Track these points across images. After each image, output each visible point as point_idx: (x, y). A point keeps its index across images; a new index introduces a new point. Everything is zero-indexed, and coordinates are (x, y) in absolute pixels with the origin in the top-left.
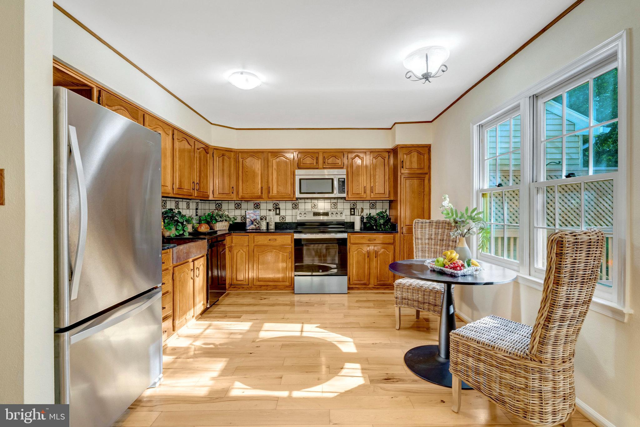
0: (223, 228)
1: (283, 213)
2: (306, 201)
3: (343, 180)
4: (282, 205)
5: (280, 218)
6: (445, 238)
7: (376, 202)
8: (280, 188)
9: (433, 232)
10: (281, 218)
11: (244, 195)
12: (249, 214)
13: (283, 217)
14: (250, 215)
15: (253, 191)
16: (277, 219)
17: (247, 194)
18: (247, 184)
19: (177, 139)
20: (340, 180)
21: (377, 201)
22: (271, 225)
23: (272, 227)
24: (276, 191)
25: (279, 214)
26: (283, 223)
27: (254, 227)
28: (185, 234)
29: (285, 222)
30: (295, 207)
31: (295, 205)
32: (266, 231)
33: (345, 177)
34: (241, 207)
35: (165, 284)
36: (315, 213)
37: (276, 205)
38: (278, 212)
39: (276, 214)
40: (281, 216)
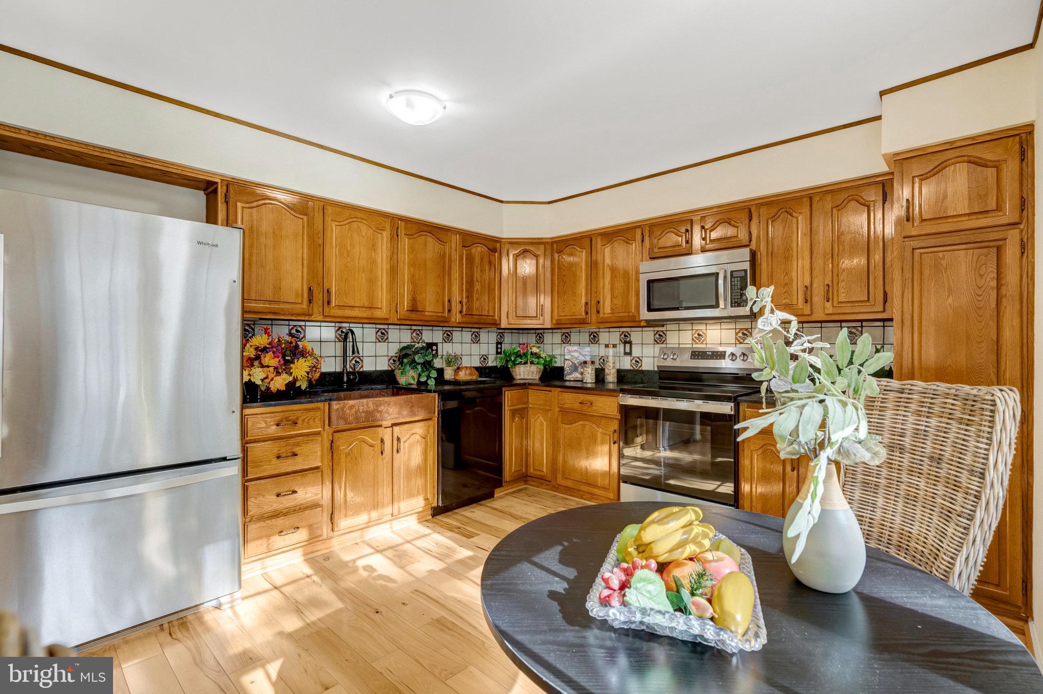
0: (528, 375)
1: (636, 352)
2: (683, 326)
3: (743, 274)
4: (636, 336)
5: (631, 361)
6: (947, 455)
7: (862, 327)
8: (616, 302)
9: (909, 426)
10: (634, 361)
11: (560, 318)
12: (570, 352)
13: (637, 360)
14: (572, 354)
15: (574, 311)
16: (626, 364)
17: (565, 316)
18: (565, 297)
19: (405, 234)
20: (735, 274)
21: (864, 324)
22: (608, 374)
23: (611, 377)
24: (610, 308)
25: (630, 354)
26: (637, 371)
27: (579, 376)
28: (429, 382)
29: (640, 371)
30: (660, 338)
31: (660, 335)
32: (593, 386)
33: (747, 266)
34: (570, 340)
35: (297, 455)
36: (695, 352)
37: (625, 336)
38: (628, 350)
39: (626, 354)
40: (634, 357)
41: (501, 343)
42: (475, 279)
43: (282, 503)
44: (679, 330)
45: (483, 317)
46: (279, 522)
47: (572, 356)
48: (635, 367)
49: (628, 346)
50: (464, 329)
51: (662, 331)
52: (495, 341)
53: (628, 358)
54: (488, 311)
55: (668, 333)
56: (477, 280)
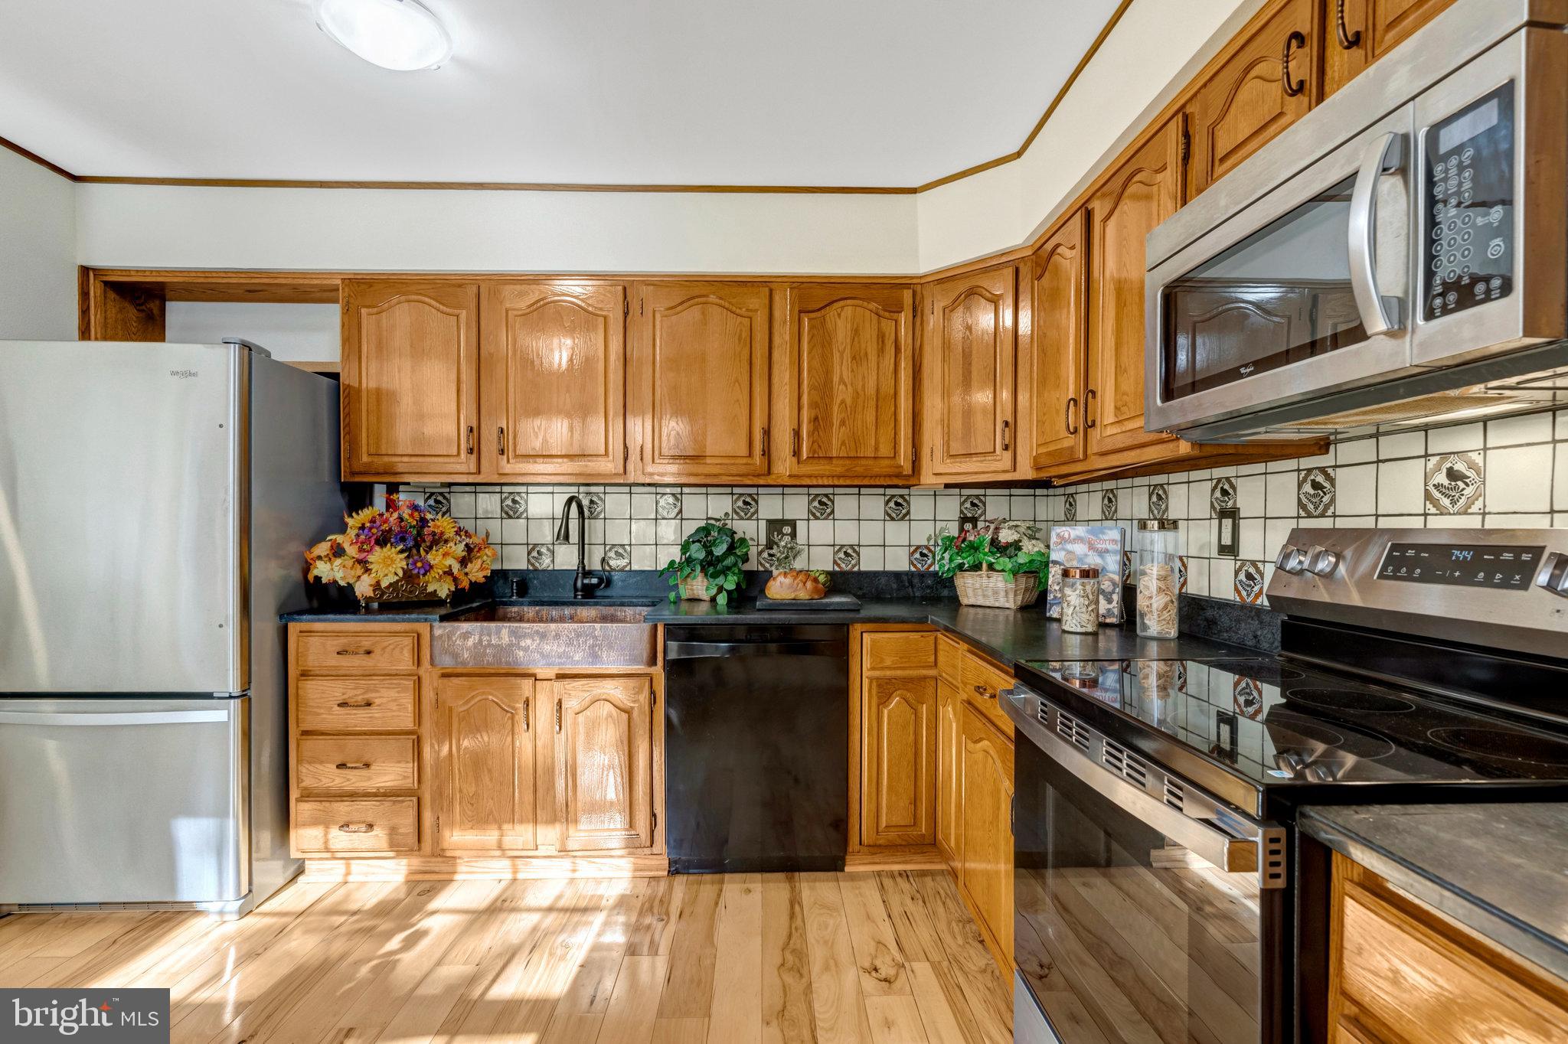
41: (974, 521)
42: (836, 379)
43: (348, 780)
44: (1378, 461)
45: (863, 462)
46: (343, 808)
47: (1069, 552)
48: (1244, 593)
49: (1227, 523)
50: (863, 491)
51: (1323, 470)
52: (956, 515)
53: (1227, 565)
54: (877, 449)
55: (1340, 475)
56: (842, 381)
